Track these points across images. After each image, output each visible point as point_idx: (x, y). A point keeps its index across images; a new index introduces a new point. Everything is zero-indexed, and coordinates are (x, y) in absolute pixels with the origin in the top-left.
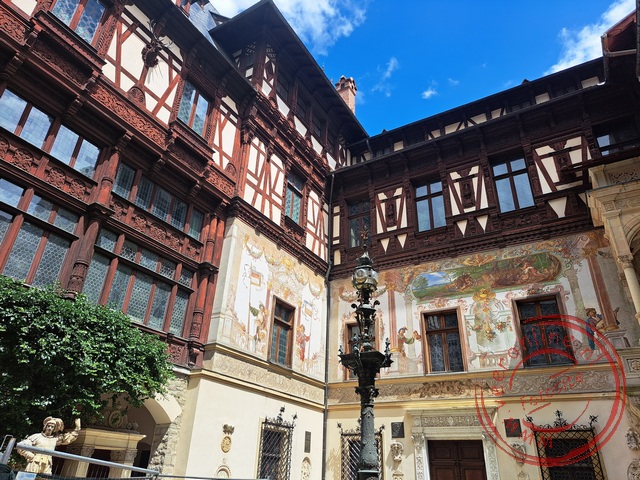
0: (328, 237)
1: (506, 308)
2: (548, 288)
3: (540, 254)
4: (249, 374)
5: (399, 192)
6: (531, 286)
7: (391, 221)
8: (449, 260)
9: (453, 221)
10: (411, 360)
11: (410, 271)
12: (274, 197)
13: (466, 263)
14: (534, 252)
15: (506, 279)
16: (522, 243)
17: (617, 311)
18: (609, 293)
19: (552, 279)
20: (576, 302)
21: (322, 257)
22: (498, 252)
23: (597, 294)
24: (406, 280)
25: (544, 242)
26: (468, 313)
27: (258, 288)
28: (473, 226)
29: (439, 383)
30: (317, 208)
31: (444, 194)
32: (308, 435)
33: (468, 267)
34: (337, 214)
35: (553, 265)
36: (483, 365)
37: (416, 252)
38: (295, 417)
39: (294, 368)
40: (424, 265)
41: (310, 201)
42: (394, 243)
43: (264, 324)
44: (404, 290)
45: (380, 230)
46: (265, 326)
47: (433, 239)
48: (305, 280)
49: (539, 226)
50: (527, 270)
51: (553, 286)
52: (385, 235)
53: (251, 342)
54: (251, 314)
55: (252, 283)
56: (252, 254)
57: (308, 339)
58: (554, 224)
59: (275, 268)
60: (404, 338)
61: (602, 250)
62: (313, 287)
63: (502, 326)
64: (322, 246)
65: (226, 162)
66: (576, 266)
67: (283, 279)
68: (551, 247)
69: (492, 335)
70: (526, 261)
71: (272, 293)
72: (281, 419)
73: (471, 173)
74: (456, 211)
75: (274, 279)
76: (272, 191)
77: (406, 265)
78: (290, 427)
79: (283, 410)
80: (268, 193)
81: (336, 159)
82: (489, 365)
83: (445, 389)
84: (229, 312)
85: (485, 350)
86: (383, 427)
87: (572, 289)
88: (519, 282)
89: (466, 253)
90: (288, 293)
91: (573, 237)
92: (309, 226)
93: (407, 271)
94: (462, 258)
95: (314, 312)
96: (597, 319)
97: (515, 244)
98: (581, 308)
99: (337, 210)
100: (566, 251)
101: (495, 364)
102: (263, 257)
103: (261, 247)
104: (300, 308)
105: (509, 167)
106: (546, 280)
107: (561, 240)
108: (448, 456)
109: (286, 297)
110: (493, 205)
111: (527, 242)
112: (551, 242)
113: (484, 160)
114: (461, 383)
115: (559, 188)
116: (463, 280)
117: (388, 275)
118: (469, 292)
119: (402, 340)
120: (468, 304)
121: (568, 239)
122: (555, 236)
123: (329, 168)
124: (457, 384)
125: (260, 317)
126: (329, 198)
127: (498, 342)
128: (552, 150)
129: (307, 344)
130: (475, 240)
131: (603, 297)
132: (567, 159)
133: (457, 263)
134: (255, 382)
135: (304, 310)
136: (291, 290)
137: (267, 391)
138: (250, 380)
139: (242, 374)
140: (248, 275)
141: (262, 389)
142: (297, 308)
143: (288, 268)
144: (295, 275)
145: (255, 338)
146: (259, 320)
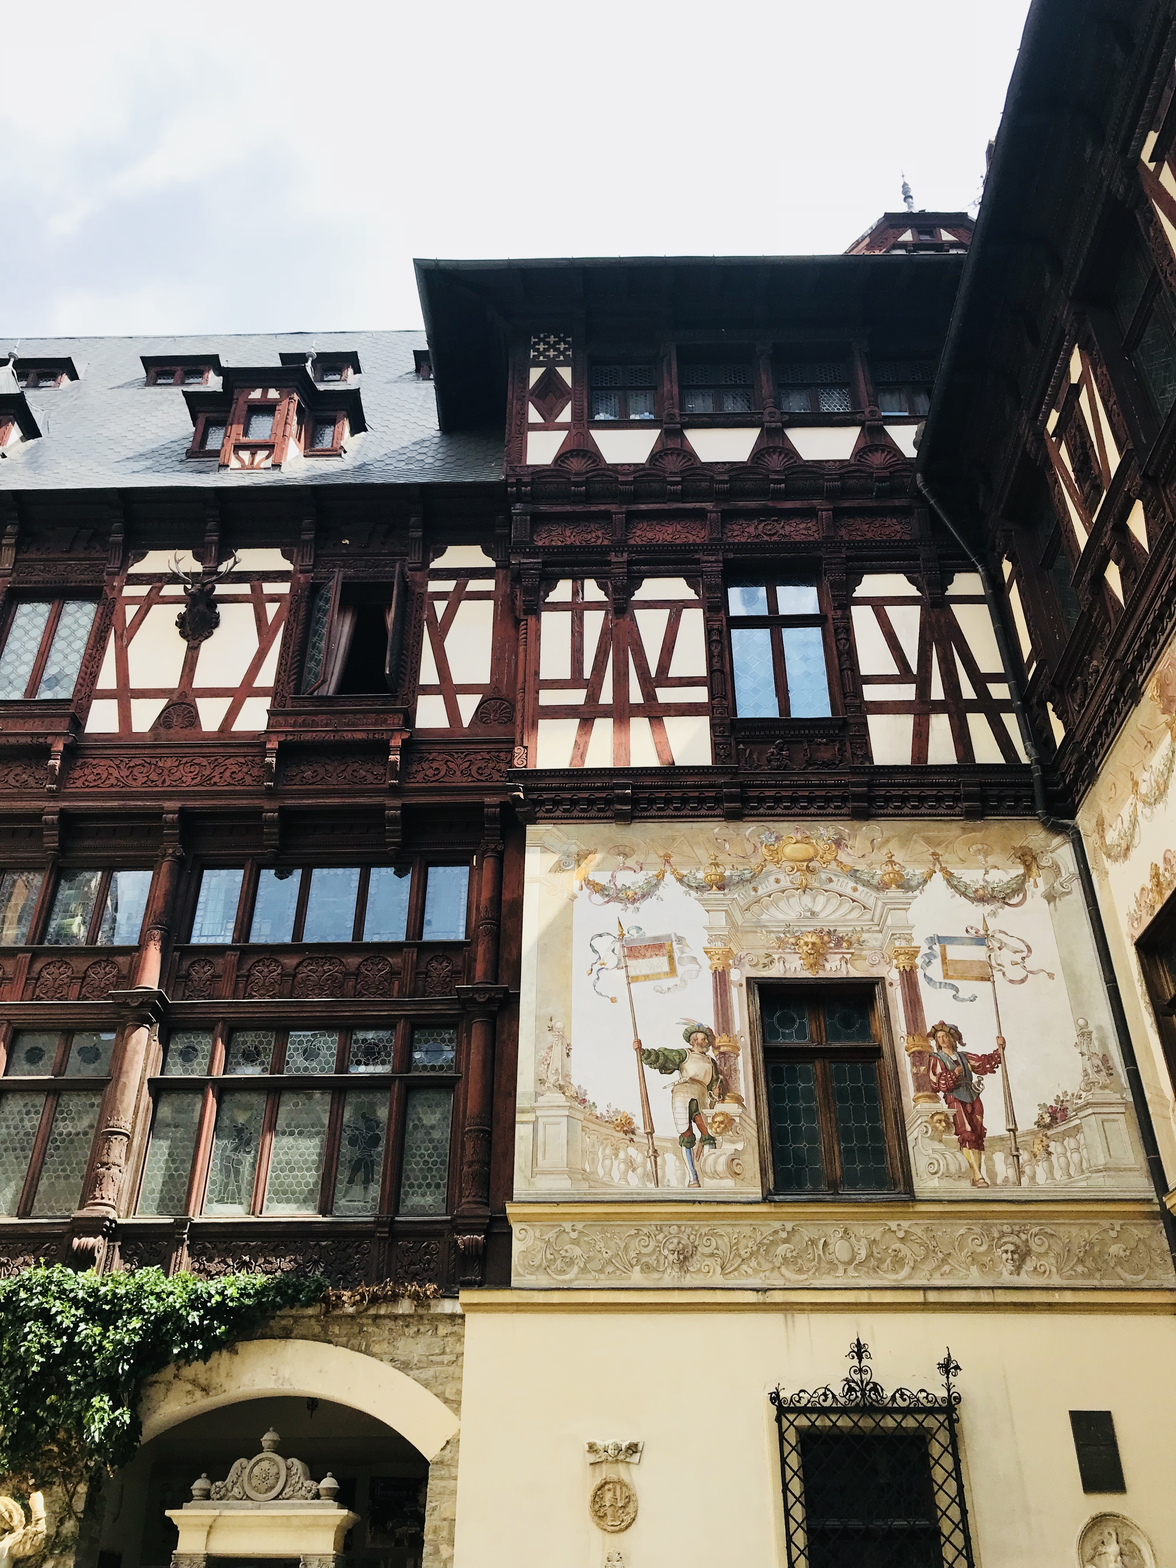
4: (681, 1263)
5: (1076, 365)
12: (665, 695)
21: (988, 754)
27: (669, 982)
30: (909, 616)
32: (1090, 1422)
38: (948, 1367)
39: (927, 1184)
41: (862, 613)
48: (915, 871)
53: (669, 1156)
54: (653, 1074)
55: (631, 980)
56: (615, 895)
57: (989, 1063)
59: (738, 895)
62: (972, 876)
65: (468, 705)
67: (787, 911)
71: (736, 976)
76: (656, 682)
79: (859, 1351)
80: (637, 698)
84: (552, 1097)
90: (828, 944)
92: (876, 692)
95: (1005, 957)
102: (669, 887)
103: (653, 858)
104: (908, 973)
109: (816, 964)
129: (991, 1080)
134: (718, 1280)
135: (936, 970)
136: (842, 931)
137: (777, 1297)
138: (687, 1281)
139: (647, 1268)
140: (611, 961)
141: (751, 1297)
142: (893, 976)
143: (808, 866)
144: (854, 874)
145: (688, 1139)
146: (693, 1080)
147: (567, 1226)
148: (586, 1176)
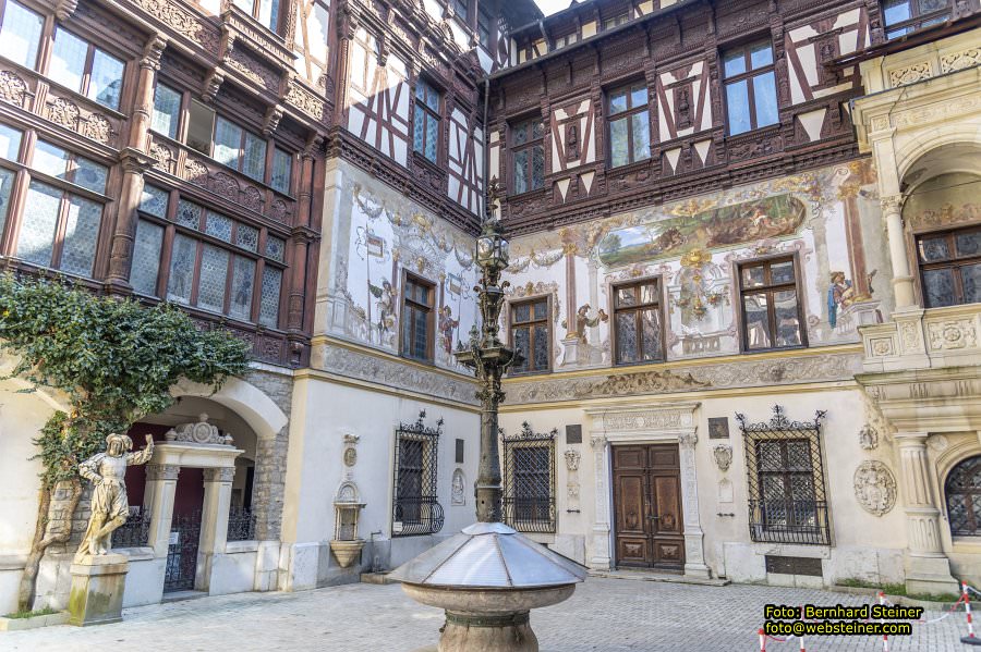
0: (482, 181)
1: (724, 275)
2: (784, 246)
3: (778, 197)
4: (375, 373)
5: (585, 106)
6: (761, 243)
7: (573, 152)
8: (651, 209)
9: (660, 149)
10: (594, 348)
11: (597, 226)
12: (395, 123)
13: (675, 213)
14: (771, 194)
15: (727, 234)
16: (755, 180)
17: (873, 274)
18: (865, 250)
19: (791, 232)
20: (819, 262)
21: (474, 210)
22: (721, 194)
23: (850, 252)
24: (591, 239)
25: (787, 179)
26: (672, 284)
27: (380, 259)
28: (689, 157)
29: (628, 375)
30: (464, 136)
31: (650, 108)
32: (460, 444)
33: (677, 219)
34: (495, 144)
35: (794, 212)
36: (687, 350)
37: (606, 199)
38: (441, 423)
39: (438, 362)
40: (616, 217)
41: (452, 125)
42: (576, 187)
43: (391, 307)
44: (588, 253)
45: (557, 167)
46: (392, 310)
47: (629, 180)
48: (449, 245)
49: (783, 154)
50: (757, 221)
51: (791, 243)
52: (565, 173)
53: (374, 331)
54: (372, 296)
55: (369, 253)
56: (366, 211)
57: (456, 324)
58: (803, 151)
59: (403, 230)
60: (586, 319)
61: (866, 188)
62: (461, 254)
63: (716, 300)
64: (474, 193)
65: (316, 72)
66: (826, 213)
67: (416, 245)
68: (794, 185)
69: (702, 312)
70: (759, 207)
71: (399, 265)
72: (422, 426)
73: (691, 74)
74: (665, 135)
75: (401, 247)
76: (392, 113)
77: (593, 218)
78: (435, 435)
79: (423, 415)
80: (385, 117)
81: (493, 56)
82: (695, 351)
83: (636, 383)
84: (340, 294)
85: (690, 331)
86: (555, 431)
87: (817, 245)
88: (745, 238)
89: (676, 198)
90: (424, 264)
91: (828, 169)
92: (452, 165)
93: (592, 227)
94: (670, 205)
95: (464, 288)
96: (844, 286)
97: (746, 182)
98: (825, 272)
99: (495, 137)
100: (815, 191)
101: (702, 350)
102: (383, 216)
103: (379, 200)
104: (442, 284)
105: (748, 63)
106: (782, 233)
107: (810, 173)
108: (636, 462)
109: (421, 271)
110: (719, 124)
111: (763, 178)
112: (795, 178)
113: (713, 52)
114: (657, 375)
115: (817, 95)
116: (669, 237)
117: (566, 234)
118: (676, 255)
119: (583, 322)
120: (673, 270)
121: (820, 173)
122: (803, 169)
123: (481, 71)
124: (652, 376)
125: (385, 298)
126: (482, 119)
127: (709, 320)
128: (814, 33)
129: (455, 331)
130: (690, 178)
131: (857, 257)
132: (834, 47)
133: (663, 213)
134: (383, 382)
135: (448, 286)
136: (429, 260)
137: (400, 392)
138: (376, 380)
139: (364, 373)
140: (363, 242)
141: (394, 390)
142: (439, 284)
143: (423, 228)
144: (434, 238)
145: (380, 326)
146: (384, 303)
147: (342, 350)
148: (350, 332)
